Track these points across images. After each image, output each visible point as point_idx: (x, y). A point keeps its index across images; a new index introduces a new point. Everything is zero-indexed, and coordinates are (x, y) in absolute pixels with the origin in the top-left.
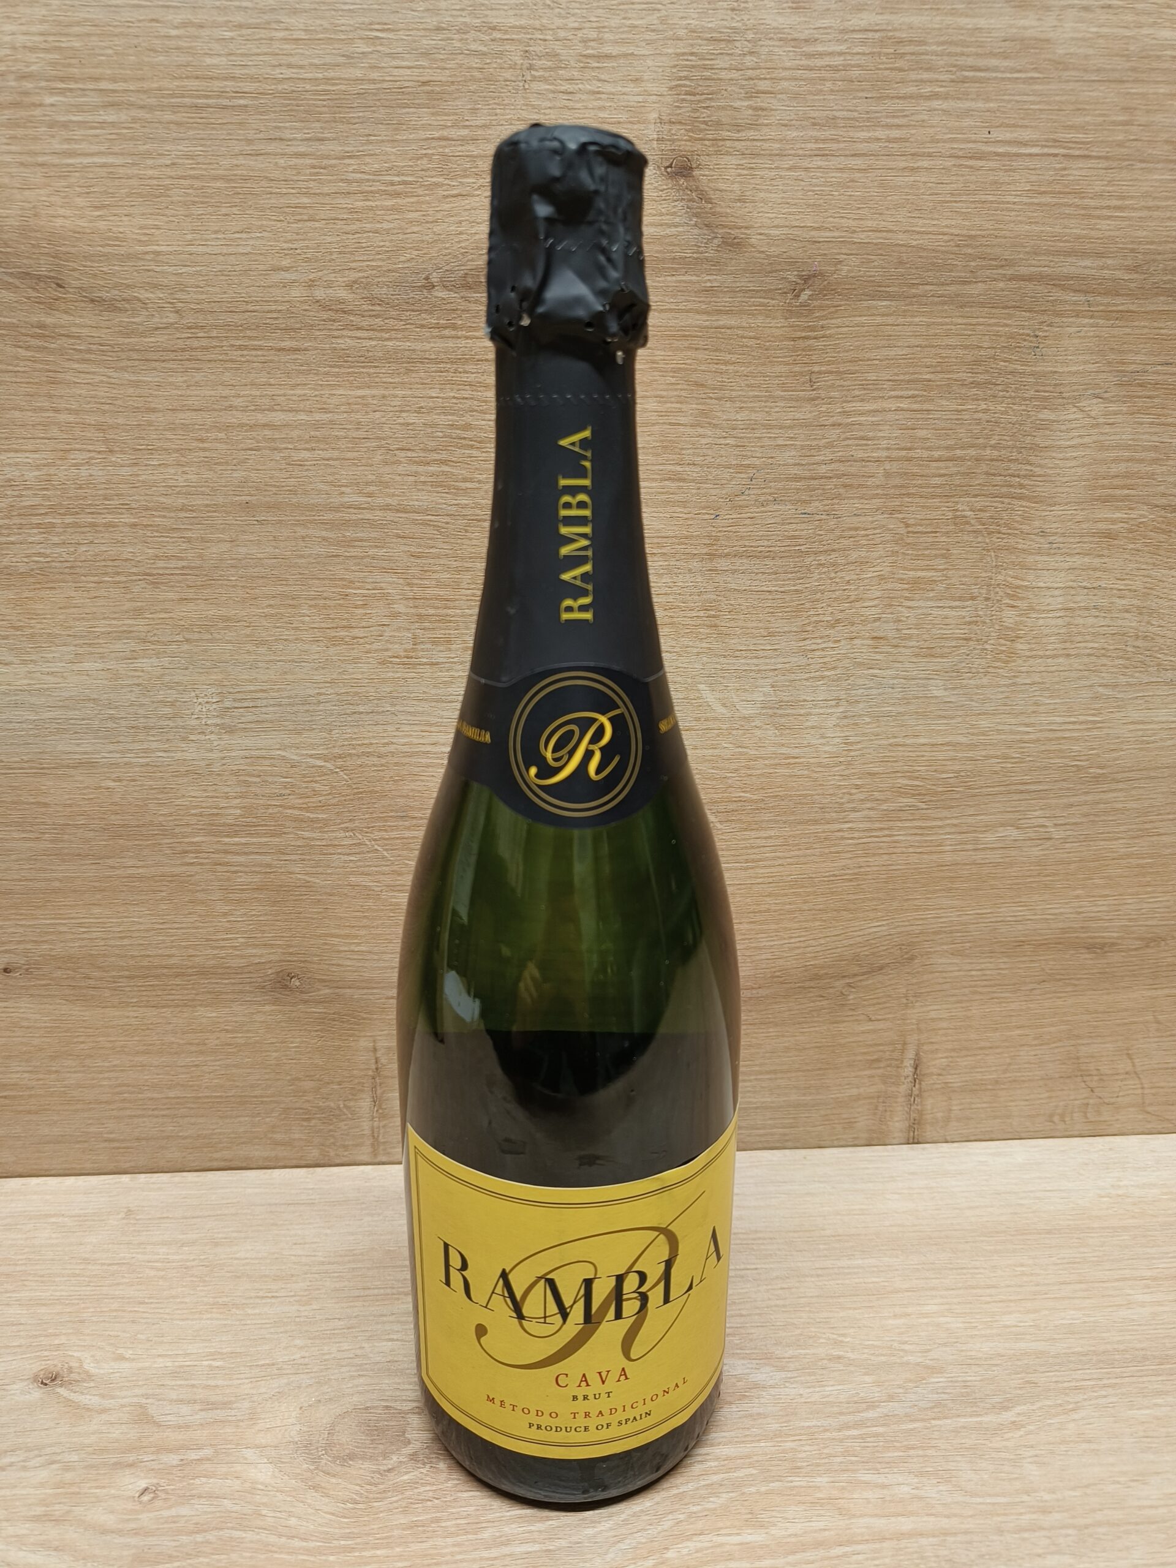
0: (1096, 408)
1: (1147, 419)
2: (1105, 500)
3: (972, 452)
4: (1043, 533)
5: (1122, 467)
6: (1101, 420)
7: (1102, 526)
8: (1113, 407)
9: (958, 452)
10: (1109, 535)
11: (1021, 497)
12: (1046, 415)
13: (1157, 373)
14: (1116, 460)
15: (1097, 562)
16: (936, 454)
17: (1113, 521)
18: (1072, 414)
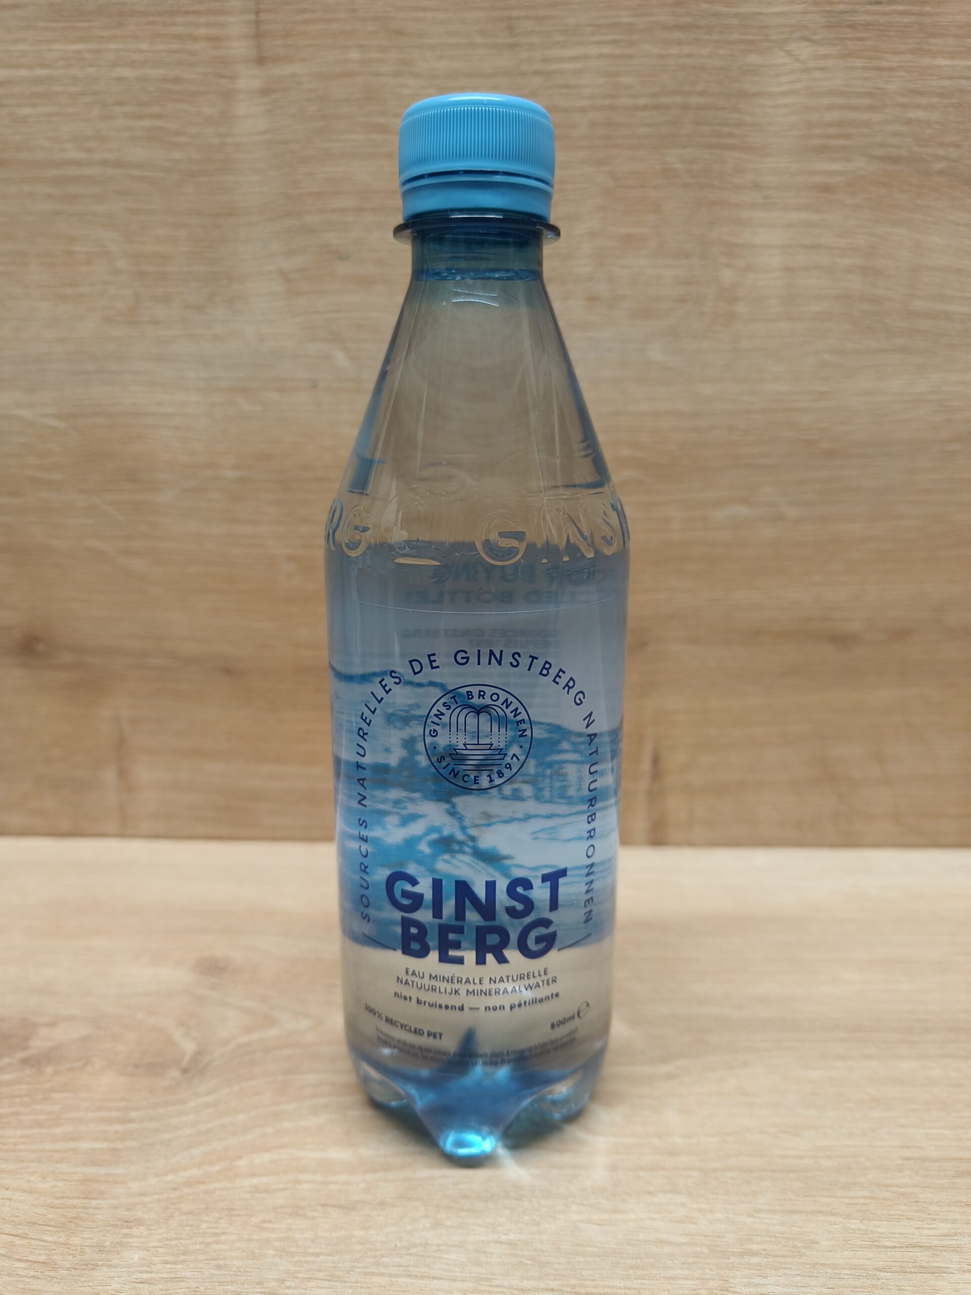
0: (805, 50)
1: (859, 63)
2: (820, 150)
3: (677, 99)
4: (757, 186)
5: (835, 116)
6: (811, 64)
7: (819, 179)
8: (822, 50)
9: (664, 100)
10: (827, 189)
11: (732, 147)
12: (753, 59)
13: (867, 12)
14: (830, 108)
15: (815, 217)
16: (642, 101)
17: (830, 174)
18: (779, 58)
